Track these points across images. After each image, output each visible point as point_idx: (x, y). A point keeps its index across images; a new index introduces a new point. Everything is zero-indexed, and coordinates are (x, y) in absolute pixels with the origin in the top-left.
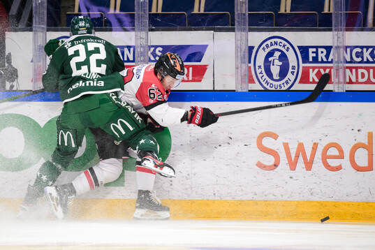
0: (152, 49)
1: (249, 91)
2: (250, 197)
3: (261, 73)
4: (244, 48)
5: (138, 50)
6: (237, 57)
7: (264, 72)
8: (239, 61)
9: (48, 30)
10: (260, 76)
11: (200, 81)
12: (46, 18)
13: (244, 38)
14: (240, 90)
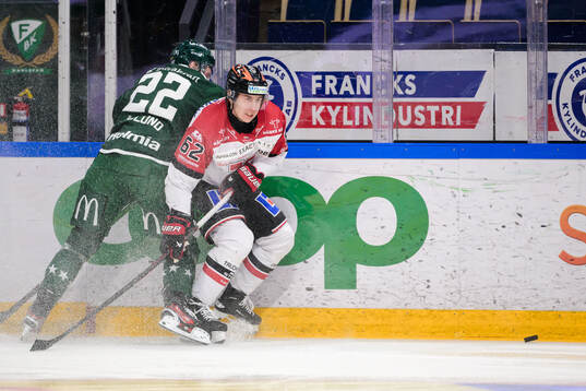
0: (400, 77)
1: (549, 142)
2: (549, 306)
3: (567, 114)
4: (541, 75)
5: (377, 79)
6: (530, 89)
7: (571, 113)
8: (534, 96)
9: (238, 48)
10: (565, 119)
11: (473, 127)
12: (235, 28)
13: (541, 61)
14: (534, 142)
